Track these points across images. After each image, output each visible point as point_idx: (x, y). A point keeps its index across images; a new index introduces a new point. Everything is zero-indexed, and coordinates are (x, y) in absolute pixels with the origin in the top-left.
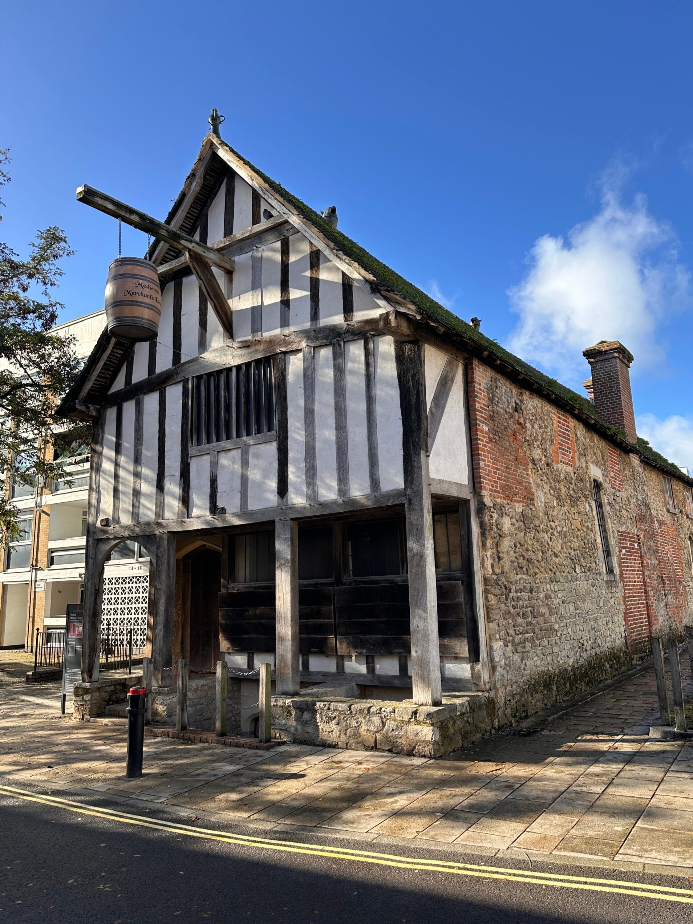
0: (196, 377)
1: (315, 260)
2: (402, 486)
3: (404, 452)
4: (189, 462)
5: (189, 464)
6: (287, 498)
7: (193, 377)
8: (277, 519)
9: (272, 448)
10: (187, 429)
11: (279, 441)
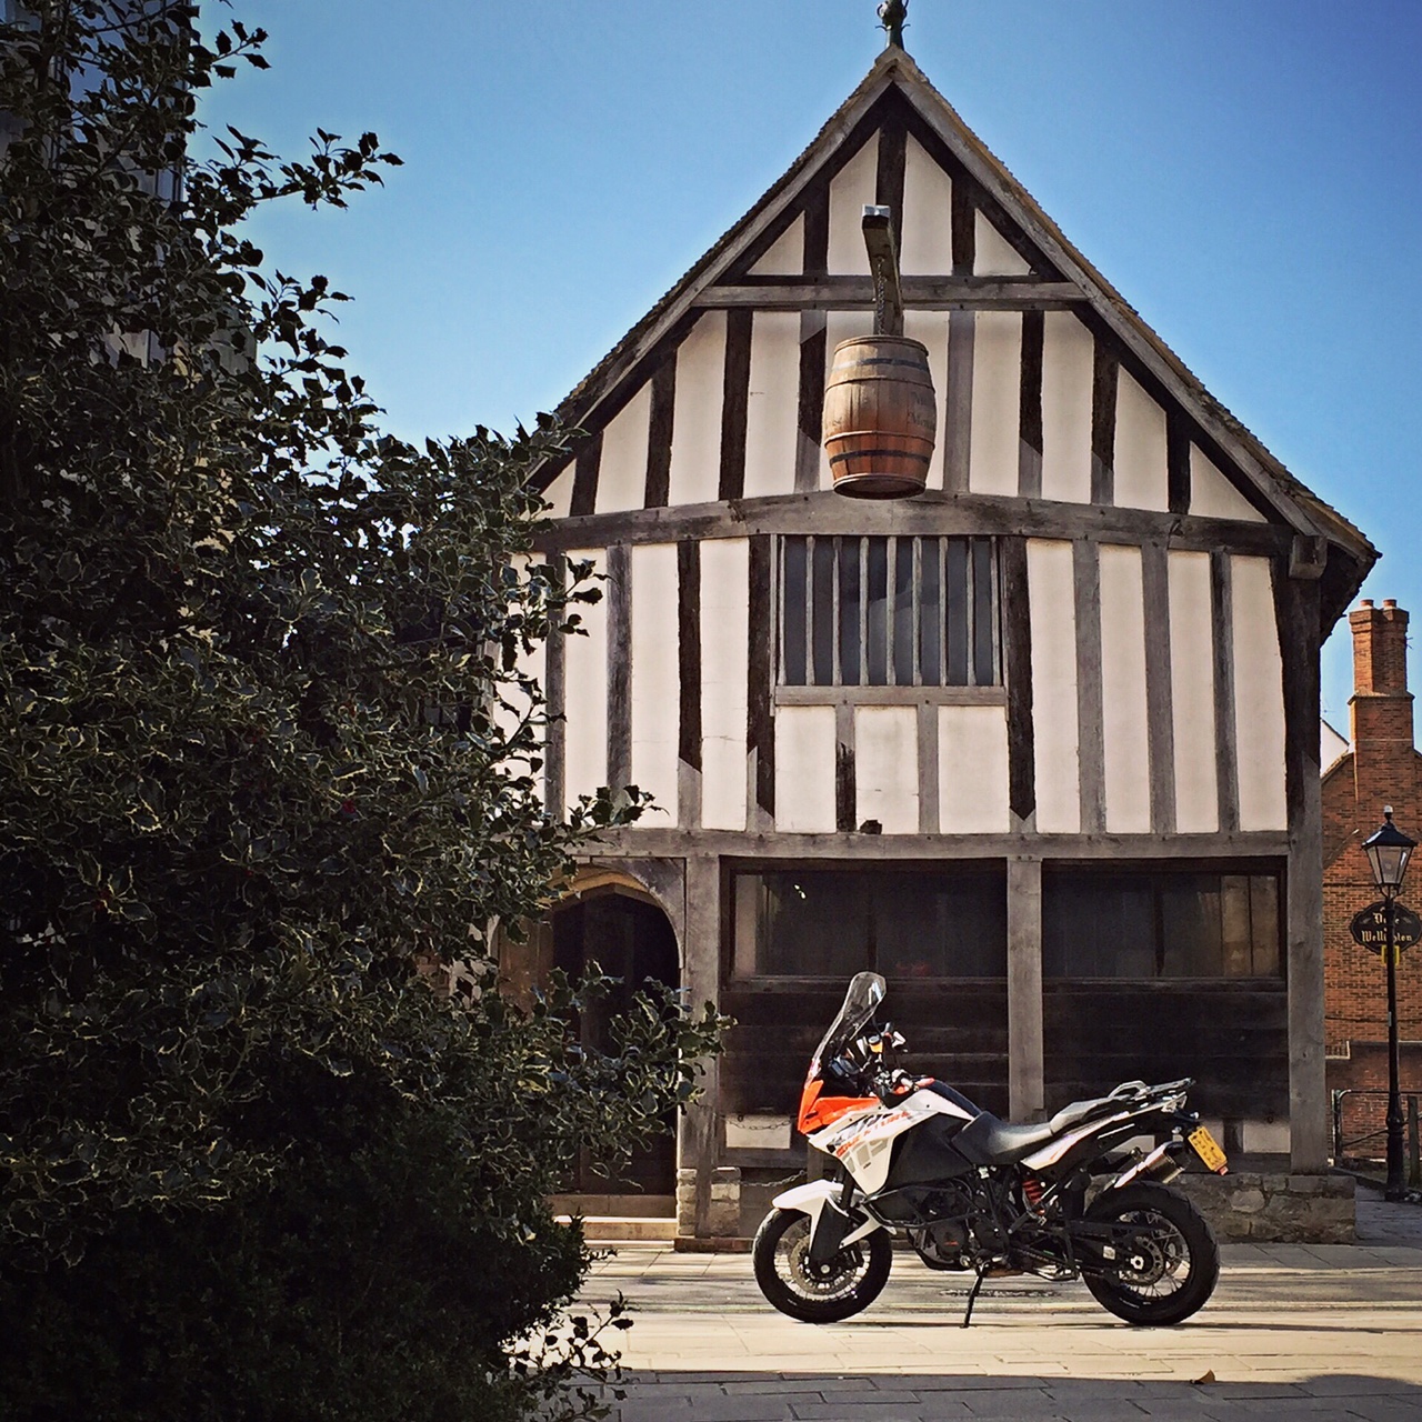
0: (787, 537)
1: (1107, 377)
2: (1283, 827)
3: (1287, 769)
4: (771, 714)
5: (773, 718)
6: (1034, 821)
7: (779, 536)
8: (1011, 858)
9: (996, 720)
10: (766, 644)
11: (1011, 709)
